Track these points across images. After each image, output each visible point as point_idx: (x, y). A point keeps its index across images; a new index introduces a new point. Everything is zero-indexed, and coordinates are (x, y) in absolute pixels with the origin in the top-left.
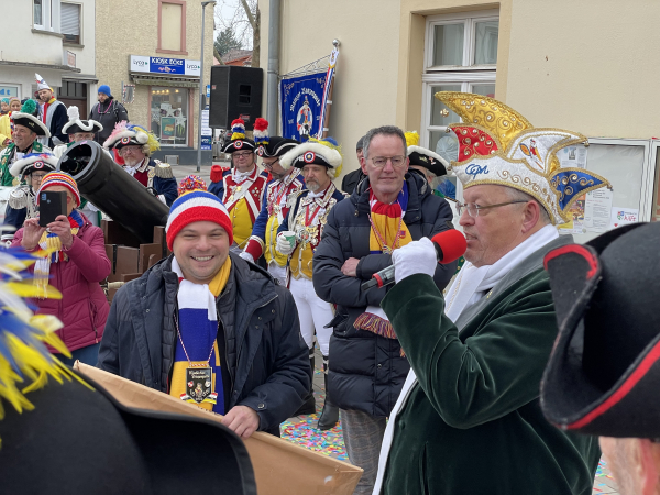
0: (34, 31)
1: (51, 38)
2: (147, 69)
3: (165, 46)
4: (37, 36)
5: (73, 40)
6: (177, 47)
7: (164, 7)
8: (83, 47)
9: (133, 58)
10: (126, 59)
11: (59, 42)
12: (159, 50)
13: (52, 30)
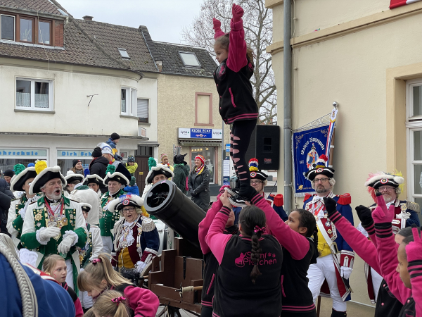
0: (121, 116)
1: (131, 120)
2: (188, 136)
3: (200, 121)
4: (123, 119)
5: (144, 121)
6: (207, 122)
7: (199, 97)
8: (150, 125)
9: (180, 130)
10: (176, 131)
11: (136, 122)
12: (196, 124)
13: (132, 115)
